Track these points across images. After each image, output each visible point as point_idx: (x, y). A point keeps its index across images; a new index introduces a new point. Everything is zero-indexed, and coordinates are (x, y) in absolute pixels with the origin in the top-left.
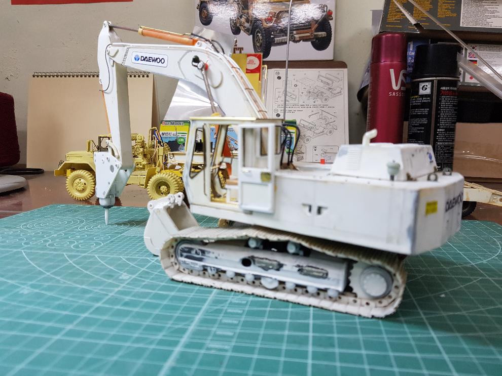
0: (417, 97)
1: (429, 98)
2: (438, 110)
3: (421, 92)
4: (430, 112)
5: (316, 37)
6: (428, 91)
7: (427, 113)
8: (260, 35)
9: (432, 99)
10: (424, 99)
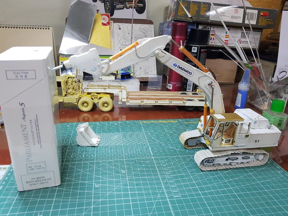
5: (138, 7)
8: (108, 3)
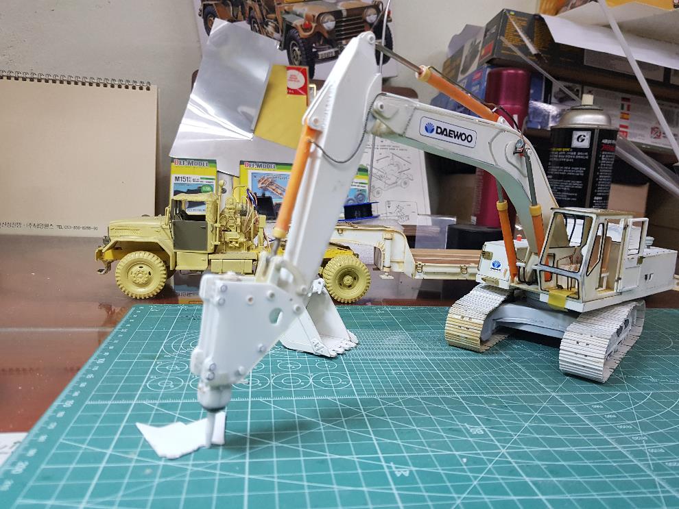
0: (568, 150)
1: (586, 154)
2: (596, 170)
3: (575, 144)
4: (587, 173)
6: (586, 144)
7: (582, 175)
9: (590, 155)
10: (579, 154)
